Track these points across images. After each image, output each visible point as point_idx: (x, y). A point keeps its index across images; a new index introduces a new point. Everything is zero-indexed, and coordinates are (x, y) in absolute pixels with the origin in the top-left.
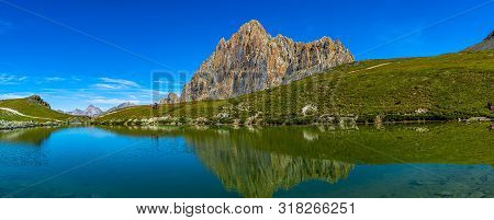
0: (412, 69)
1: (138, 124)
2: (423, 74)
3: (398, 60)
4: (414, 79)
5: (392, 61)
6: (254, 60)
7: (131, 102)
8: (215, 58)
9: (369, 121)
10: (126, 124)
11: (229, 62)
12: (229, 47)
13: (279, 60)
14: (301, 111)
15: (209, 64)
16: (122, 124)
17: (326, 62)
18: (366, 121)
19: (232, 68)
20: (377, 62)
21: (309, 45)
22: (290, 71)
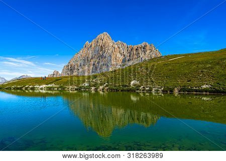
0: (199, 59)
1: (33, 89)
2: (207, 63)
3: (189, 54)
4: (200, 66)
5: (186, 55)
6: (105, 55)
7: (28, 75)
8: (83, 52)
9: (170, 91)
10: (24, 89)
11: (90, 55)
12: (91, 46)
13: (118, 55)
14: (130, 84)
15: (79, 55)
16: (21, 89)
17: (145, 56)
18: (169, 91)
19: (92, 58)
20: (176, 56)
21: (135, 47)
22: (124, 61)
